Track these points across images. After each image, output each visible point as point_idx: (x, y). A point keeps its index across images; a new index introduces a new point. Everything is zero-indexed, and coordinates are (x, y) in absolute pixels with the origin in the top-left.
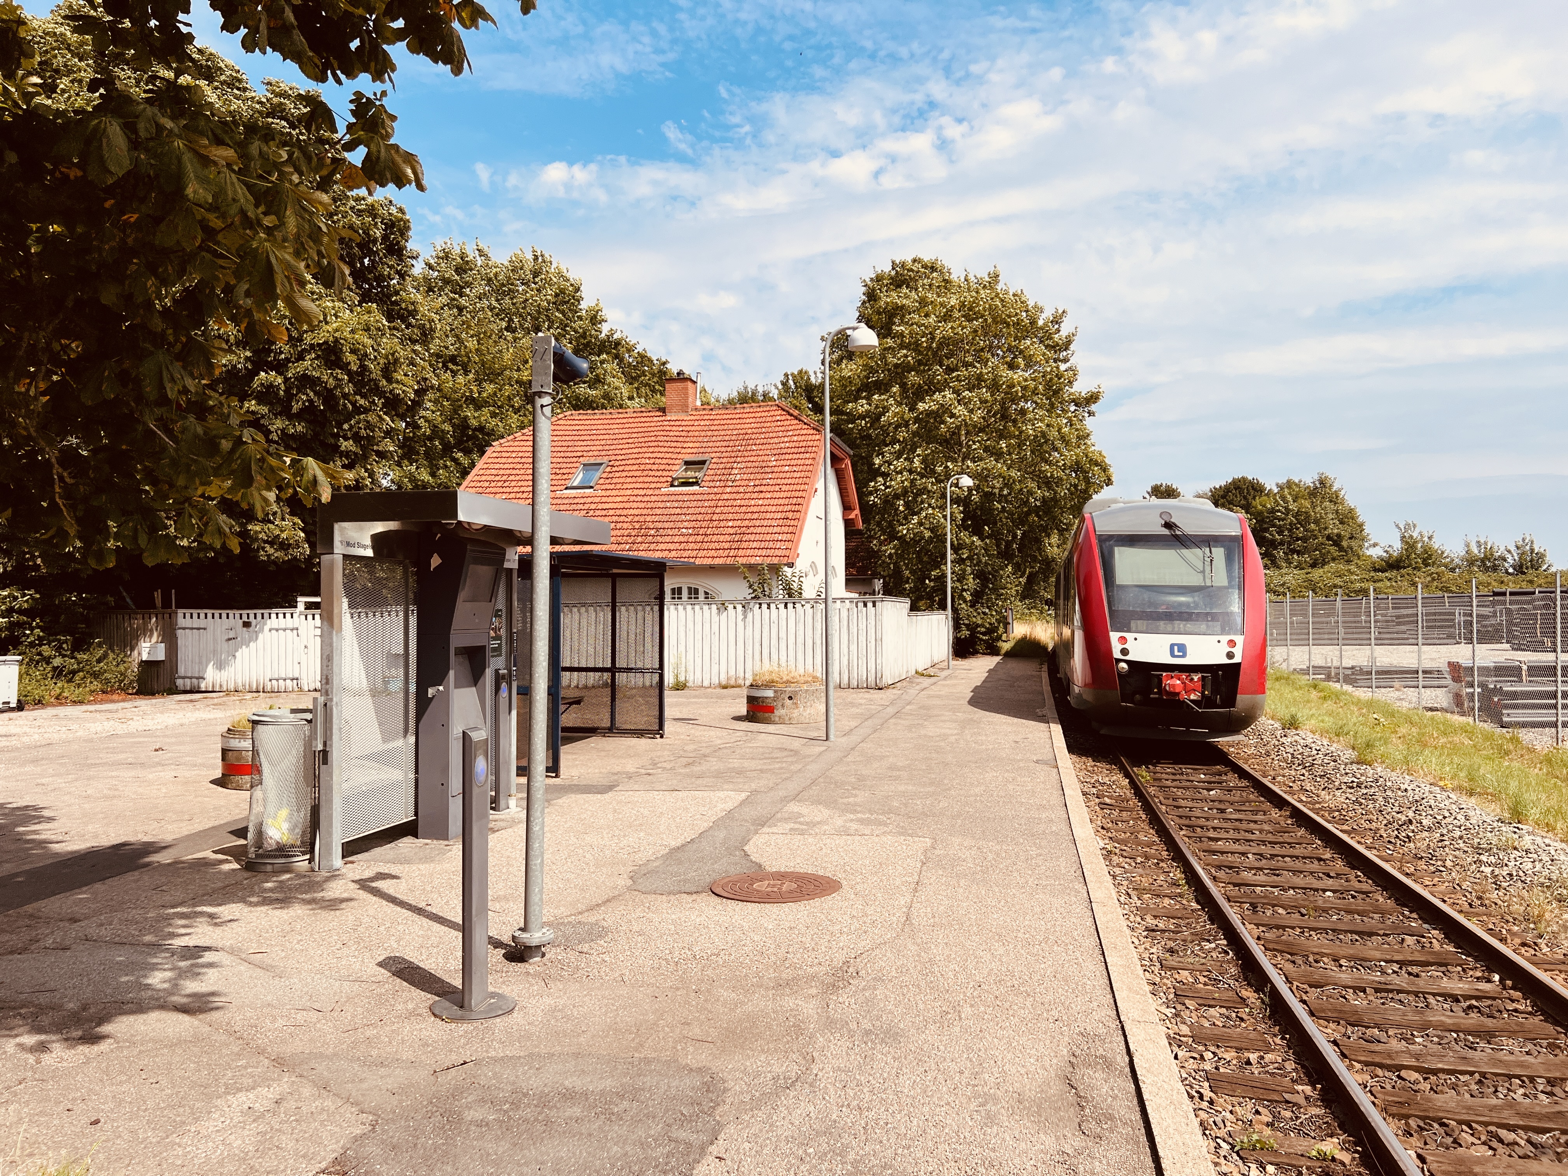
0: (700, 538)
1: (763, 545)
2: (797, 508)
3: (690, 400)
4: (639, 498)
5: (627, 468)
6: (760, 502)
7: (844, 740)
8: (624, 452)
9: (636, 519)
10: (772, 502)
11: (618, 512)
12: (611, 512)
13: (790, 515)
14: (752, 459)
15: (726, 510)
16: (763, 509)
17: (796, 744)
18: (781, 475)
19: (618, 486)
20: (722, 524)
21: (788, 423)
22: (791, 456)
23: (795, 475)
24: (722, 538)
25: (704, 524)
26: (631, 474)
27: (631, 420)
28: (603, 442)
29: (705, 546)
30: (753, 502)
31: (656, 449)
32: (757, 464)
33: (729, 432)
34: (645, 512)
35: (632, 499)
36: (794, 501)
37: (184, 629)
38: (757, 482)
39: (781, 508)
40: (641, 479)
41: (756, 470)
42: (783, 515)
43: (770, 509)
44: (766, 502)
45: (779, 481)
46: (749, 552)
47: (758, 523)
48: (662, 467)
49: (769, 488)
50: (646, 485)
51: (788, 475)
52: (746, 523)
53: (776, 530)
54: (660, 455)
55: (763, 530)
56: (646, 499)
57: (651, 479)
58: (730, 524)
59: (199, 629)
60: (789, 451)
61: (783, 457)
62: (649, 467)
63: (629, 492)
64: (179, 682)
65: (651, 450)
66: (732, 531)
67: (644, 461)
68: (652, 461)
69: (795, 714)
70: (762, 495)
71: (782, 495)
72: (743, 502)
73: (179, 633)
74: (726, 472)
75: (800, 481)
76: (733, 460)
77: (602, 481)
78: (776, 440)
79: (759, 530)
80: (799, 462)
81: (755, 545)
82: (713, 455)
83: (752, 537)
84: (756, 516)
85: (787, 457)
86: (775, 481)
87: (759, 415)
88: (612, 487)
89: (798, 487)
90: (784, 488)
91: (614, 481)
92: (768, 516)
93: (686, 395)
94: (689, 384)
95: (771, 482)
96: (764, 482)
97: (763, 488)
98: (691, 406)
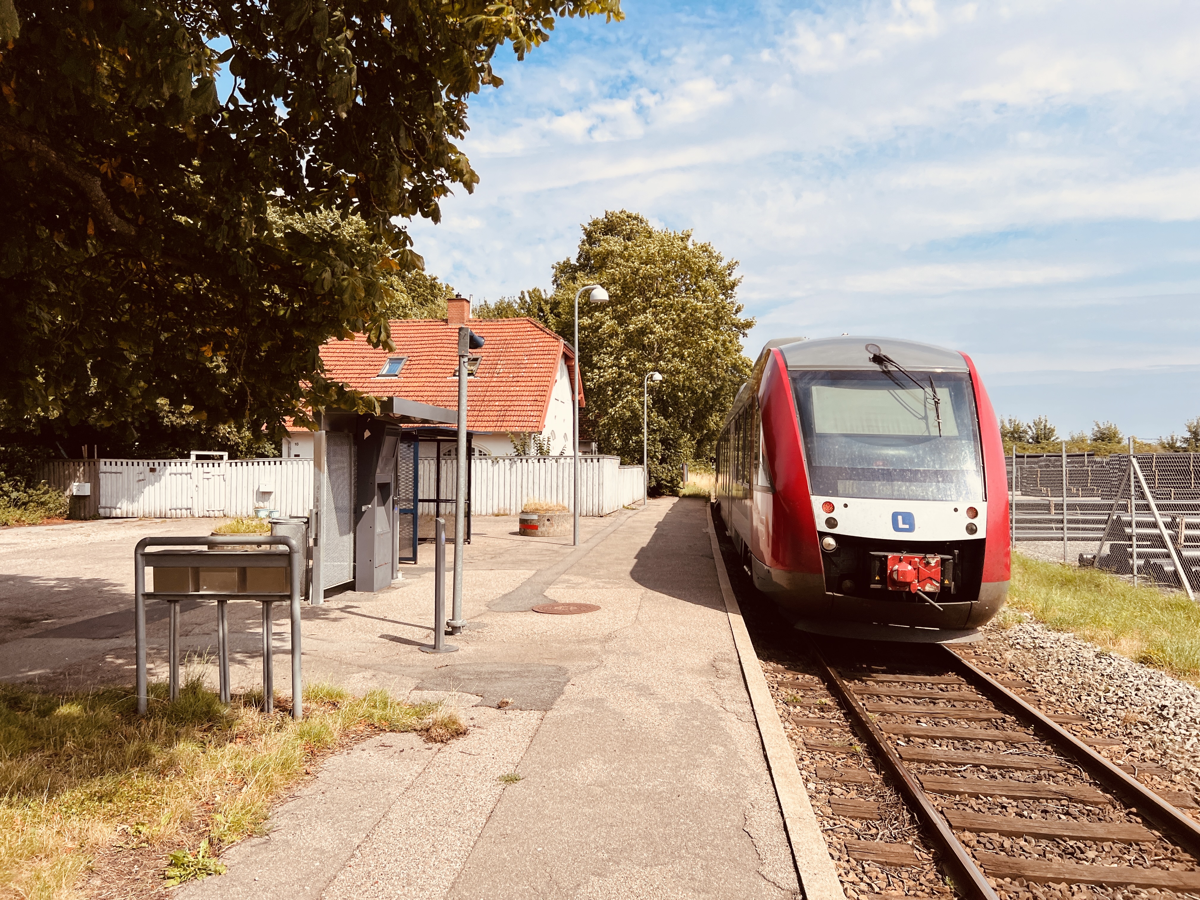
0: (476, 413)
1: (520, 419)
2: (543, 393)
3: (466, 314)
4: (431, 384)
5: (421, 362)
6: (518, 389)
7: (584, 545)
8: (418, 350)
9: (430, 399)
10: (526, 388)
11: (417, 394)
12: (412, 394)
13: (539, 398)
14: (511, 358)
15: (493, 394)
16: (519, 393)
17: (556, 547)
18: (532, 370)
19: (416, 375)
20: (491, 404)
21: (536, 333)
22: (538, 357)
23: (542, 370)
24: (491, 413)
25: (479, 403)
26: (424, 366)
27: (422, 327)
28: (403, 343)
29: (479, 418)
30: (512, 389)
31: (442, 349)
32: (514, 362)
33: (494, 338)
34: (436, 394)
35: (426, 384)
36: (541, 388)
37: (105, 473)
38: (515, 375)
39: (532, 393)
40: (432, 371)
41: (514, 366)
42: (534, 398)
43: (524, 394)
44: (522, 389)
45: (530, 374)
46: (510, 424)
47: (516, 403)
48: (447, 362)
49: (523, 379)
50: (436, 375)
51: (537, 370)
52: (508, 403)
53: (529, 408)
54: (445, 353)
55: (520, 408)
56: (436, 384)
57: (439, 371)
58: (497, 403)
59: (116, 473)
60: (537, 353)
61: (533, 357)
62: (438, 362)
63: (424, 380)
64: (101, 511)
65: (439, 349)
66: (498, 408)
67: (433, 357)
68: (439, 357)
69: (552, 530)
70: (519, 384)
71: (533, 384)
72: (505, 389)
73: (102, 476)
74: (493, 366)
75: (545, 374)
76: (497, 358)
77: (403, 371)
78: (528, 345)
79: (517, 408)
80: (544, 361)
81: (515, 418)
82: (483, 354)
83: (513, 413)
84: (515, 398)
85: (535, 357)
86: (527, 374)
87: (515, 326)
88: (411, 375)
89: (544, 379)
90: (534, 379)
91: (413, 371)
92: (524, 398)
93: (463, 311)
94: (465, 303)
95: (525, 375)
96: (520, 375)
97: (519, 379)
98: (466, 319)
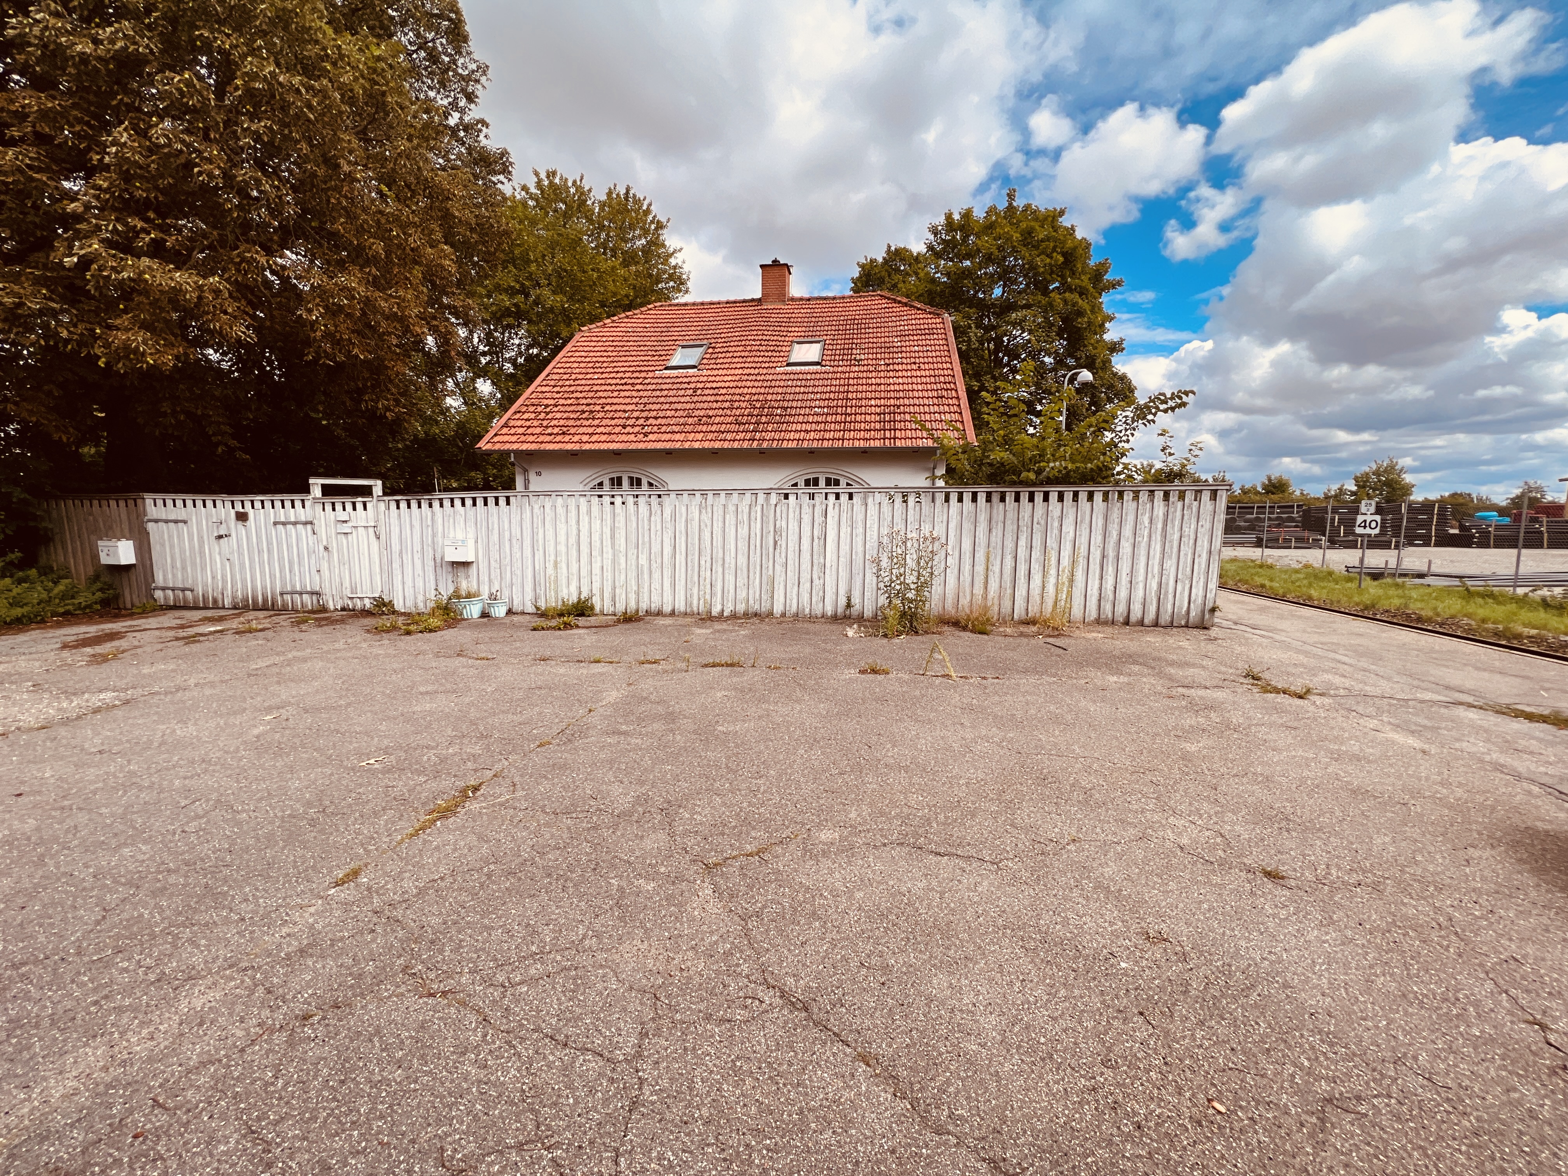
0: (840, 418)
4: (752, 378)
8: (723, 335)
9: (756, 397)
10: (915, 380)
11: (731, 391)
14: (871, 340)
15: (861, 389)
16: (906, 387)
18: (914, 354)
19: (727, 365)
20: (862, 403)
21: (899, 309)
22: (916, 338)
23: (931, 354)
25: (840, 403)
26: (737, 354)
27: (724, 310)
28: (699, 328)
29: (850, 426)
30: (890, 381)
31: (760, 333)
32: (880, 345)
33: (835, 318)
34: (762, 391)
36: (942, 379)
37: (156, 521)
38: (888, 361)
40: (749, 360)
42: (935, 394)
43: (915, 387)
44: (907, 380)
47: (907, 402)
48: (771, 348)
49: (905, 367)
50: (758, 364)
51: (921, 354)
52: (893, 402)
54: (765, 338)
55: (918, 409)
59: (176, 522)
60: (910, 333)
61: (907, 338)
62: (756, 348)
63: (739, 372)
64: (158, 594)
65: (754, 333)
67: (748, 343)
68: (758, 343)
71: (923, 373)
73: (151, 526)
74: (847, 355)
75: (939, 359)
76: (849, 341)
77: (705, 361)
78: (891, 324)
79: (912, 409)
80: (929, 342)
82: (825, 337)
83: (907, 417)
84: (901, 394)
85: (912, 338)
87: (862, 303)
88: (718, 367)
91: (719, 361)
92: (917, 394)
93: (783, 283)
95: (905, 361)
96: (896, 361)
